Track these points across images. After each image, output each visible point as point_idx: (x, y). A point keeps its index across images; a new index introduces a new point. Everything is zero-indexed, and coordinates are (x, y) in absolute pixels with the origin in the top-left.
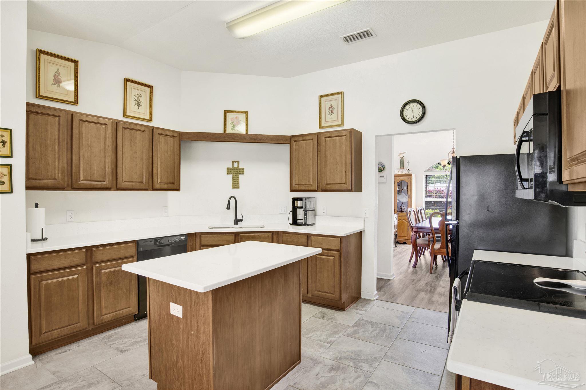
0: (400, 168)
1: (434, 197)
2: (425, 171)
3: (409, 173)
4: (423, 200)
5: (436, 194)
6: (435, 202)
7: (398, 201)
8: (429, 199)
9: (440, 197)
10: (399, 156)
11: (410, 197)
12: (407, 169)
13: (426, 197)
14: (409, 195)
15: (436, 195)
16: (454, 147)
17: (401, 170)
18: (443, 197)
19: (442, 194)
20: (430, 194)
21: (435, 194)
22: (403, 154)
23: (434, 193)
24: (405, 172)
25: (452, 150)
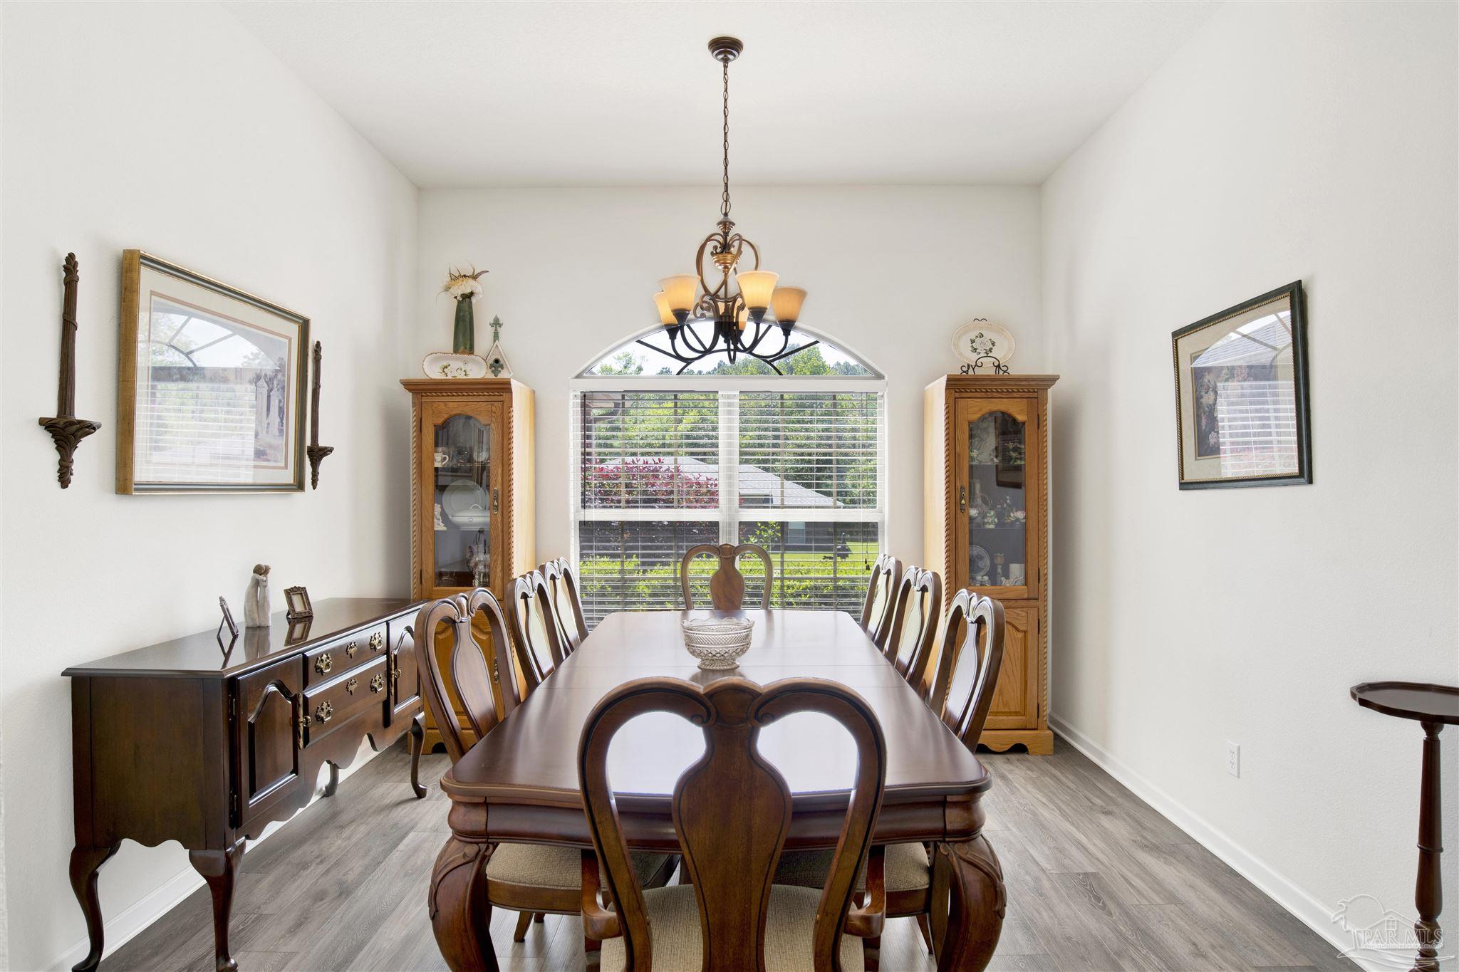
0: (456, 351)
1: (619, 501)
2: (578, 376)
3: (498, 377)
4: (572, 517)
5: (627, 486)
6: (623, 524)
7: (440, 526)
8: (597, 514)
9: (646, 501)
10: (447, 289)
11: (502, 505)
12: (491, 361)
13: (585, 503)
14: (496, 492)
15: (629, 493)
16: (726, 214)
17: (460, 364)
18: (656, 501)
19: (653, 485)
20: (603, 485)
21: (623, 489)
22: (471, 281)
23: (623, 481)
24: (477, 371)
25: (719, 230)
